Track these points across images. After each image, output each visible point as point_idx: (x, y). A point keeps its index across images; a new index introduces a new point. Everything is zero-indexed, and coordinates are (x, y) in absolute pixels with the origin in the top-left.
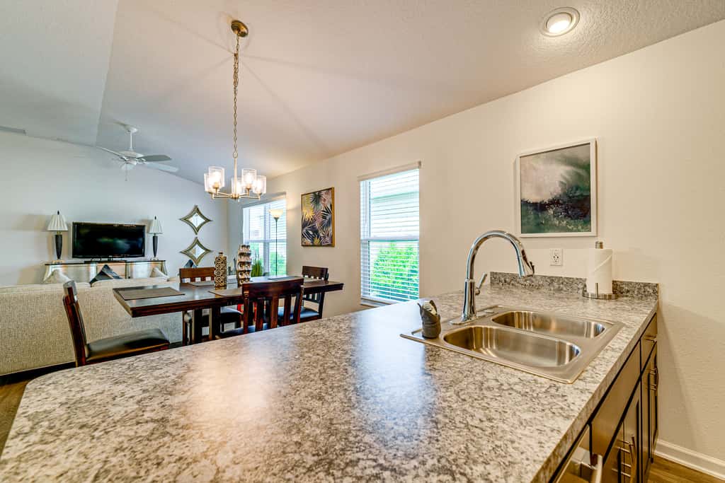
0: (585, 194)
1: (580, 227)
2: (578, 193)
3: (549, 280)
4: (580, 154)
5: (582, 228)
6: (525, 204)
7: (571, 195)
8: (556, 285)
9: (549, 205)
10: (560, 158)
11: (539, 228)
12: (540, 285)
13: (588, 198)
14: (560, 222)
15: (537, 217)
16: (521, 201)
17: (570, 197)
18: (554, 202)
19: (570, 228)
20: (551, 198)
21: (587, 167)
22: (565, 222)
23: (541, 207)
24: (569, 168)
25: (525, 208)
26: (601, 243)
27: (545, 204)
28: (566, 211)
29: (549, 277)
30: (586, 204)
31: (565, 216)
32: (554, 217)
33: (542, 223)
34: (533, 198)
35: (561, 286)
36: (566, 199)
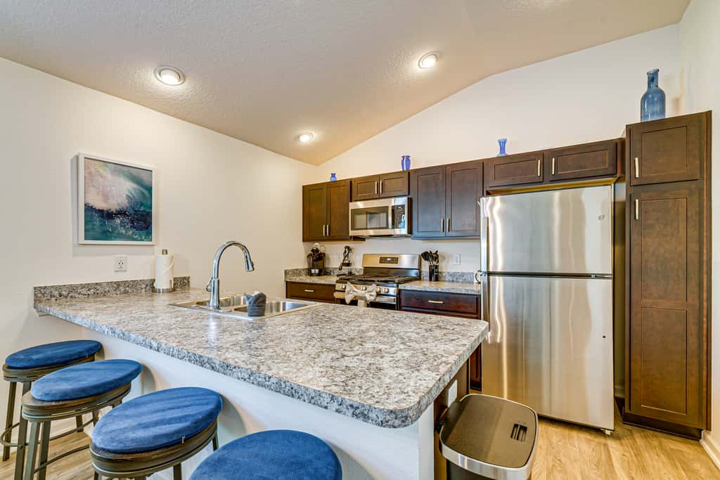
0: (147, 211)
1: (143, 238)
2: (142, 209)
3: (115, 285)
4: (144, 176)
5: (145, 238)
6: (89, 209)
7: (136, 209)
8: (122, 289)
9: (115, 214)
10: (126, 173)
11: (106, 235)
12: (105, 292)
13: (149, 214)
14: (126, 232)
15: (103, 225)
16: (85, 205)
17: (135, 211)
18: (121, 213)
19: (135, 237)
20: (118, 208)
21: (150, 189)
22: (131, 232)
23: (107, 215)
24: (135, 186)
25: (89, 213)
26: (166, 251)
27: (112, 213)
28: (132, 222)
29: (115, 283)
30: (149, 219)
31: (131, 226)
32: (121, 226)
33: (109, 231)
34: (99, 204)
35: (127, 288)
36: (132, 212)
